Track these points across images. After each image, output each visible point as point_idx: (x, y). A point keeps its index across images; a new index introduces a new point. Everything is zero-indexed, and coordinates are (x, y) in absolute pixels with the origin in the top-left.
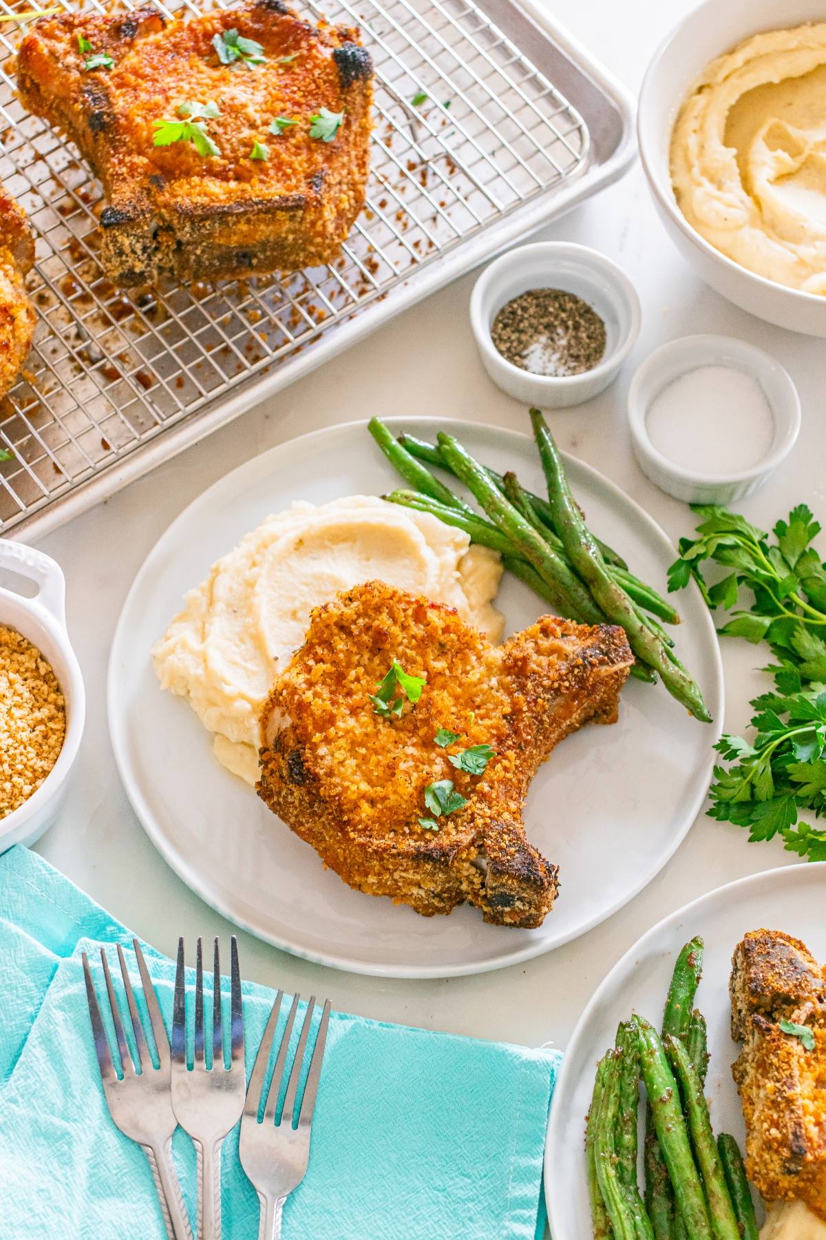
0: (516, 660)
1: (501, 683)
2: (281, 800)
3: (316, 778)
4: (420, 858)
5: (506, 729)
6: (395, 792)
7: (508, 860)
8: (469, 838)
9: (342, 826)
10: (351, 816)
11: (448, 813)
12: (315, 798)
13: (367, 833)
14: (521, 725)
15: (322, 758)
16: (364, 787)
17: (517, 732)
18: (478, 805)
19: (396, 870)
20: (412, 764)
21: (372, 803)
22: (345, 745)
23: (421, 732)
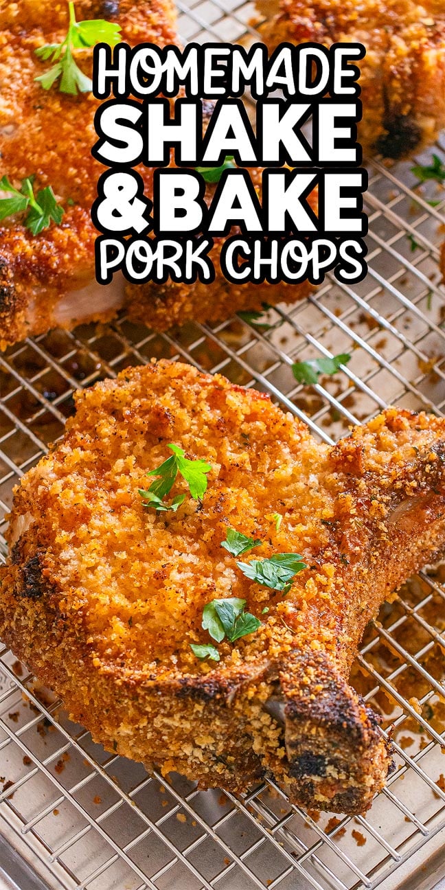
0: (346, 453)
1: (323, 482)
2: (13, 624)
3: (56, 587)
4: (187, 694)
5: (325, 537)
6: (163, 609)
7: (312, 701)
8: (260, 670)
9: (86, 650)
10: (99, 637)
11: (233, 639)
12: (52, 613)
13: (119, 660)
14: (347, 533)
15: (66, 563)
16: (120, 601)
17: (340, 542)
18: (276, 629)
19: (156, 714)
20: (191, 575)
21: (130, 622)
22: (99, 548)
23: (206, 536)
